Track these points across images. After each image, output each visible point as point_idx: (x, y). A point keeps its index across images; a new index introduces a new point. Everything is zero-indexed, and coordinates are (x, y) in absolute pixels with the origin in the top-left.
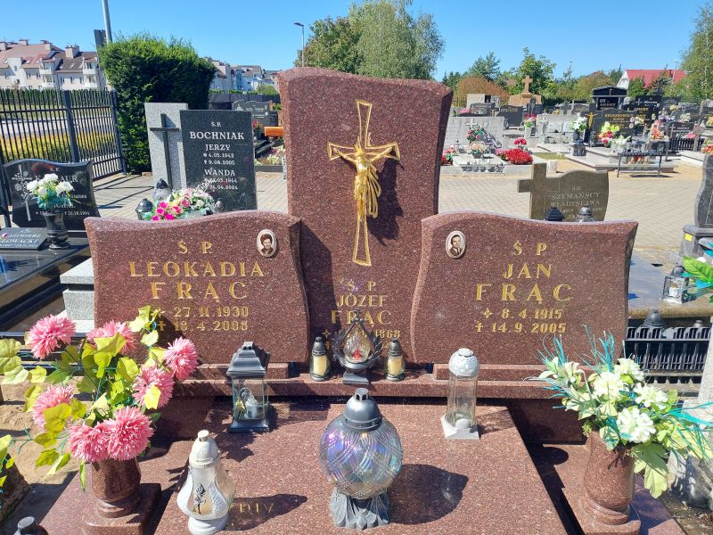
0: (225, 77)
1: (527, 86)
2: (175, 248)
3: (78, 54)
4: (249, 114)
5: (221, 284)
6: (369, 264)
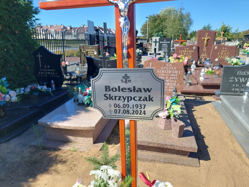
1: (222, 35)
2: (184, 49)
3: (71, 28)
5: (189, 53)
6: (205, 51)
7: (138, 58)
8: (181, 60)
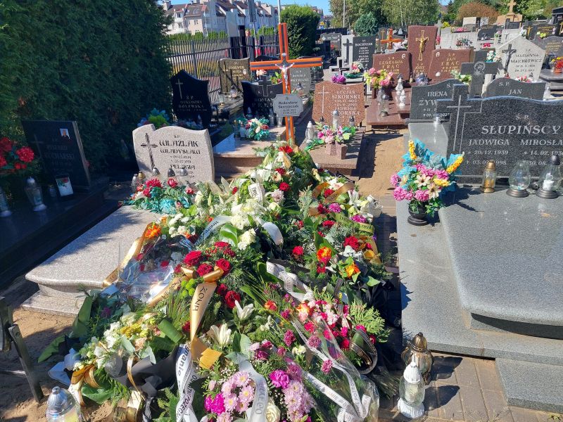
0: (270, 16)
1: (511, 9)
2: (388, 59)
3: (171, 7)
4: (329, 41)
6: (421, 60)
7: (317, 75)
8: (382, 78)
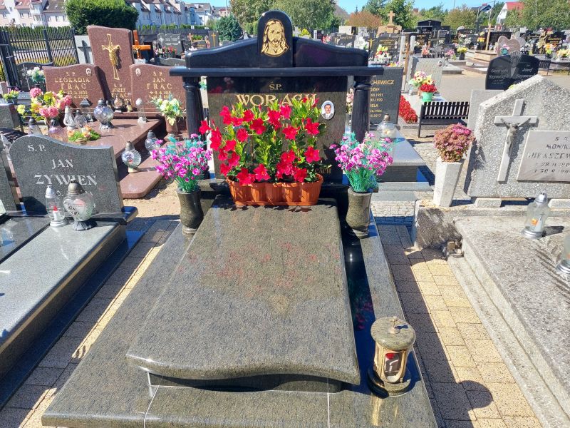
0: (179, 13)
1: (391, 19)
2: (66, 74)
5: (79, 85)
6: (118, 79)
